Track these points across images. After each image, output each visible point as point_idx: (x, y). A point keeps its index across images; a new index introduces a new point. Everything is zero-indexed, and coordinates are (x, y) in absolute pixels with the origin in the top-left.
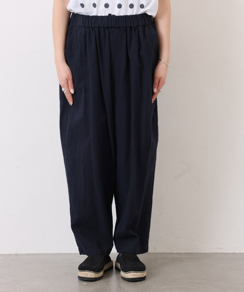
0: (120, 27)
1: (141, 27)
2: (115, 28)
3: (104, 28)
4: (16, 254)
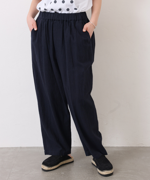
0: (59, 20)
1: (73, 21)
2: (57, 20)
4: (21, 147)
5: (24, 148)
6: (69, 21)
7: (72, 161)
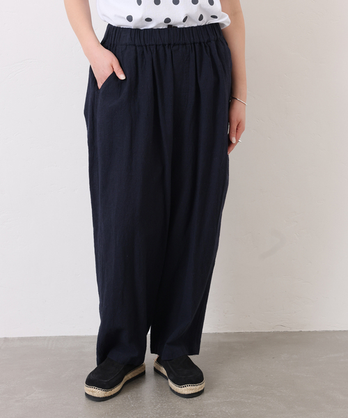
0: (185, 44)
1: (212, 42)
2: (179, 45)
3: (164, 45)
4: (5, 338)
5: (13, 340)
6: (200, 43)
7: (140, 372)
